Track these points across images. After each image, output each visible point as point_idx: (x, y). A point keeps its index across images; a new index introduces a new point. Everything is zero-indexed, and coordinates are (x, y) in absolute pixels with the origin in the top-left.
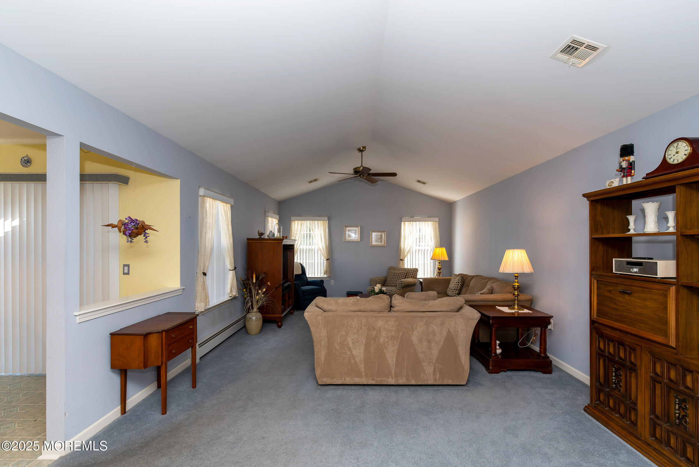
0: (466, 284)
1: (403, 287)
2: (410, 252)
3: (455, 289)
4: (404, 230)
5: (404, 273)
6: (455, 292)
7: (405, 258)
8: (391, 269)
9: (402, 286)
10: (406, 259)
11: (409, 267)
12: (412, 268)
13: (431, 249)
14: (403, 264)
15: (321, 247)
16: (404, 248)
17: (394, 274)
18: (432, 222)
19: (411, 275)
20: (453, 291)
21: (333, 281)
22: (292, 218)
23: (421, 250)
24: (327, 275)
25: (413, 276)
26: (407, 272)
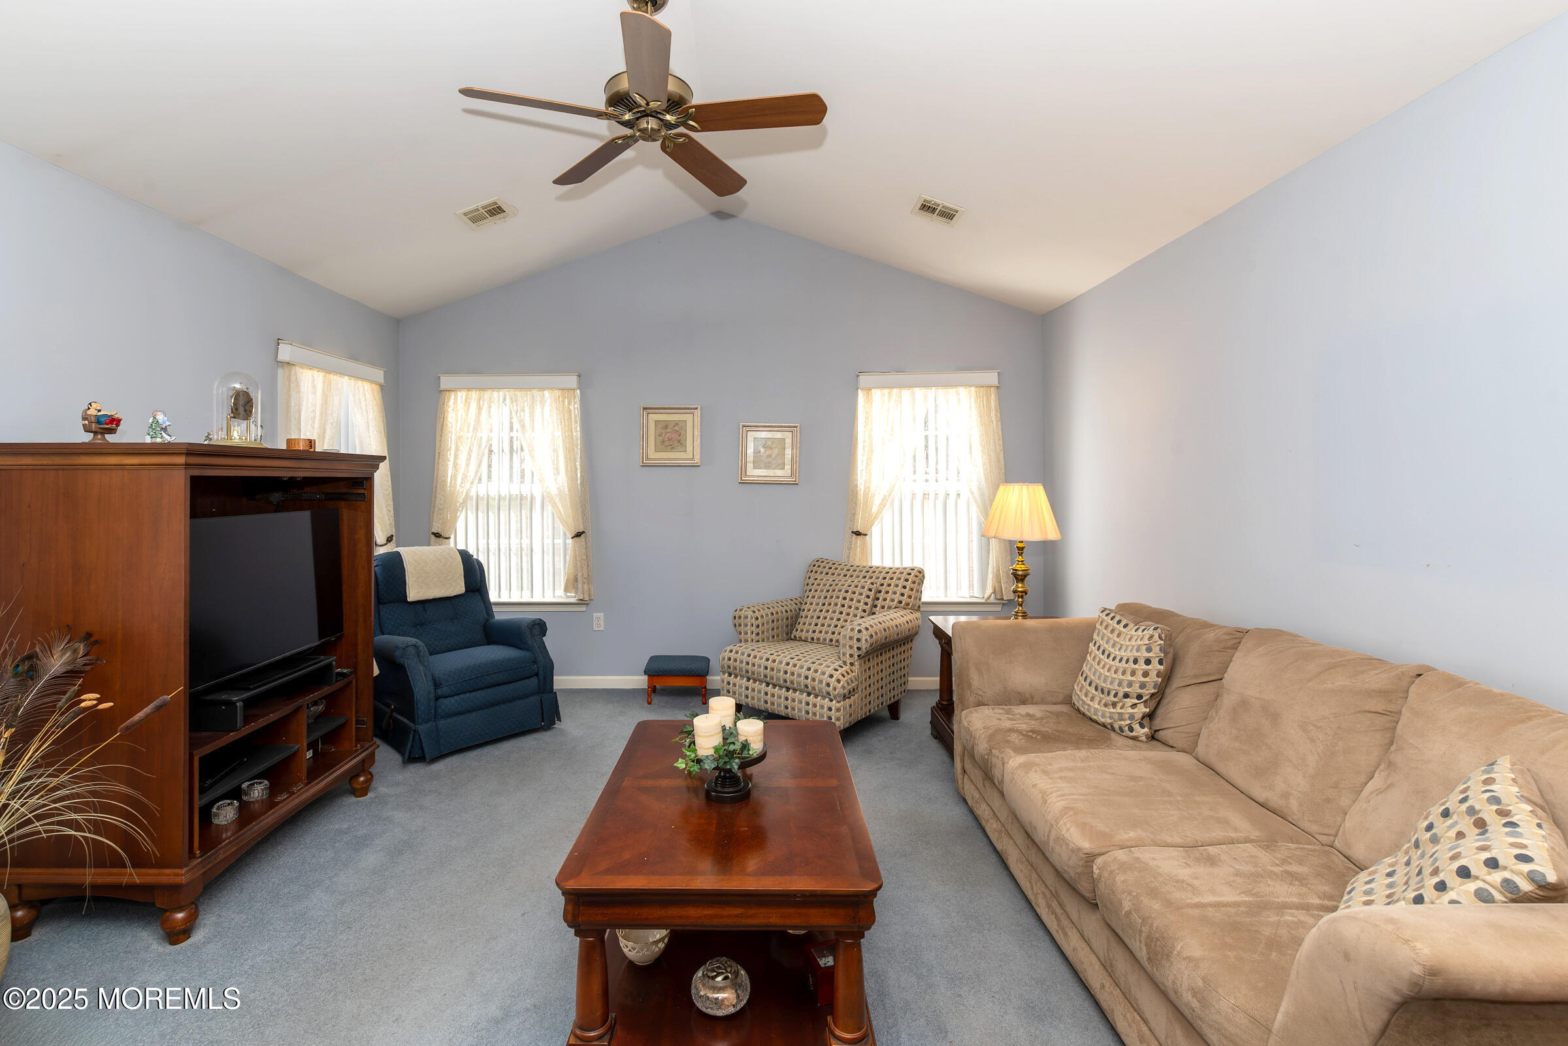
0: (1187, 670)
1: (862, 652)
2: (893, 500)
3: (1126, 696)
4: (867, 418)
5: (870, 590)
6: (1131, 710)
7: (872, 525)
8: (819, 570)
9: (859, 649)
10: (875, 532)
11: (888, 564)
12: (897, 565)
13: (972, 493)
14: (866, 551)
15: (554, 492)
16: (867, 489)
17: (828, 591)
18: (973, 389)
19: (897, 597)
20: (1114, 705)
21: (601, 615)
22: (446, 381)
23: (932, 496)
24: (576, 593)
25: (905, 599)
26: (882, 585)
